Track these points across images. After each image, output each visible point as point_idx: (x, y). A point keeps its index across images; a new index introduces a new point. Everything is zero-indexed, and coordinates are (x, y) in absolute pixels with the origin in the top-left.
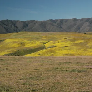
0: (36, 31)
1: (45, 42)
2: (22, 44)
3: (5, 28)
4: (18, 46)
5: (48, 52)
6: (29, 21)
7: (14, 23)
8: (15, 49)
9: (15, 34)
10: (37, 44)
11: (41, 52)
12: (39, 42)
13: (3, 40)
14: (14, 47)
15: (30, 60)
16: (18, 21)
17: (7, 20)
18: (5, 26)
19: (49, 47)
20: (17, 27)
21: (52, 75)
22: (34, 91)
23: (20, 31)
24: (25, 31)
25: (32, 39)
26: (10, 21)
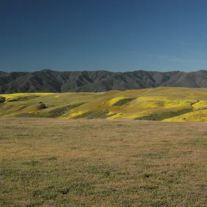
0: (181, 86)
1: (193, 101)
2: (161, 104)
3: (138, 82)
4: (154, 106)
5: (197, 115)
6: (170, 73)
7: (150, 75)
8: (150, 110)
9: (151, 89)
10: (182, 104)
11: (186, 115)
12: (185, 101)
13: (135, 99)
14: (149, 108)
15: (161, 127)
16: (155, 72)
17: (141, 72)
18: (138, 79)
19: (199, 109)
20: (154, 81)
21: (186, 151)
22: (148, 177)
23: (158, 86)
24: (165, 86)
25: (175, 97)
26: (145, 72)
